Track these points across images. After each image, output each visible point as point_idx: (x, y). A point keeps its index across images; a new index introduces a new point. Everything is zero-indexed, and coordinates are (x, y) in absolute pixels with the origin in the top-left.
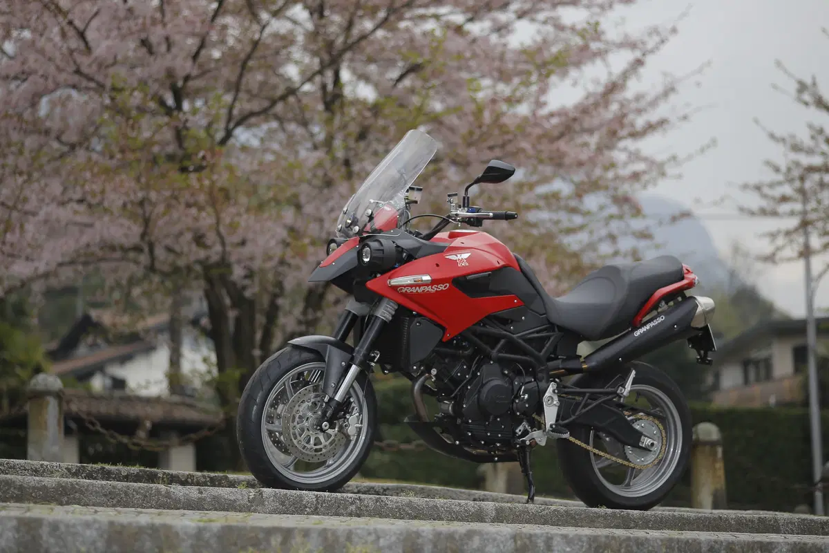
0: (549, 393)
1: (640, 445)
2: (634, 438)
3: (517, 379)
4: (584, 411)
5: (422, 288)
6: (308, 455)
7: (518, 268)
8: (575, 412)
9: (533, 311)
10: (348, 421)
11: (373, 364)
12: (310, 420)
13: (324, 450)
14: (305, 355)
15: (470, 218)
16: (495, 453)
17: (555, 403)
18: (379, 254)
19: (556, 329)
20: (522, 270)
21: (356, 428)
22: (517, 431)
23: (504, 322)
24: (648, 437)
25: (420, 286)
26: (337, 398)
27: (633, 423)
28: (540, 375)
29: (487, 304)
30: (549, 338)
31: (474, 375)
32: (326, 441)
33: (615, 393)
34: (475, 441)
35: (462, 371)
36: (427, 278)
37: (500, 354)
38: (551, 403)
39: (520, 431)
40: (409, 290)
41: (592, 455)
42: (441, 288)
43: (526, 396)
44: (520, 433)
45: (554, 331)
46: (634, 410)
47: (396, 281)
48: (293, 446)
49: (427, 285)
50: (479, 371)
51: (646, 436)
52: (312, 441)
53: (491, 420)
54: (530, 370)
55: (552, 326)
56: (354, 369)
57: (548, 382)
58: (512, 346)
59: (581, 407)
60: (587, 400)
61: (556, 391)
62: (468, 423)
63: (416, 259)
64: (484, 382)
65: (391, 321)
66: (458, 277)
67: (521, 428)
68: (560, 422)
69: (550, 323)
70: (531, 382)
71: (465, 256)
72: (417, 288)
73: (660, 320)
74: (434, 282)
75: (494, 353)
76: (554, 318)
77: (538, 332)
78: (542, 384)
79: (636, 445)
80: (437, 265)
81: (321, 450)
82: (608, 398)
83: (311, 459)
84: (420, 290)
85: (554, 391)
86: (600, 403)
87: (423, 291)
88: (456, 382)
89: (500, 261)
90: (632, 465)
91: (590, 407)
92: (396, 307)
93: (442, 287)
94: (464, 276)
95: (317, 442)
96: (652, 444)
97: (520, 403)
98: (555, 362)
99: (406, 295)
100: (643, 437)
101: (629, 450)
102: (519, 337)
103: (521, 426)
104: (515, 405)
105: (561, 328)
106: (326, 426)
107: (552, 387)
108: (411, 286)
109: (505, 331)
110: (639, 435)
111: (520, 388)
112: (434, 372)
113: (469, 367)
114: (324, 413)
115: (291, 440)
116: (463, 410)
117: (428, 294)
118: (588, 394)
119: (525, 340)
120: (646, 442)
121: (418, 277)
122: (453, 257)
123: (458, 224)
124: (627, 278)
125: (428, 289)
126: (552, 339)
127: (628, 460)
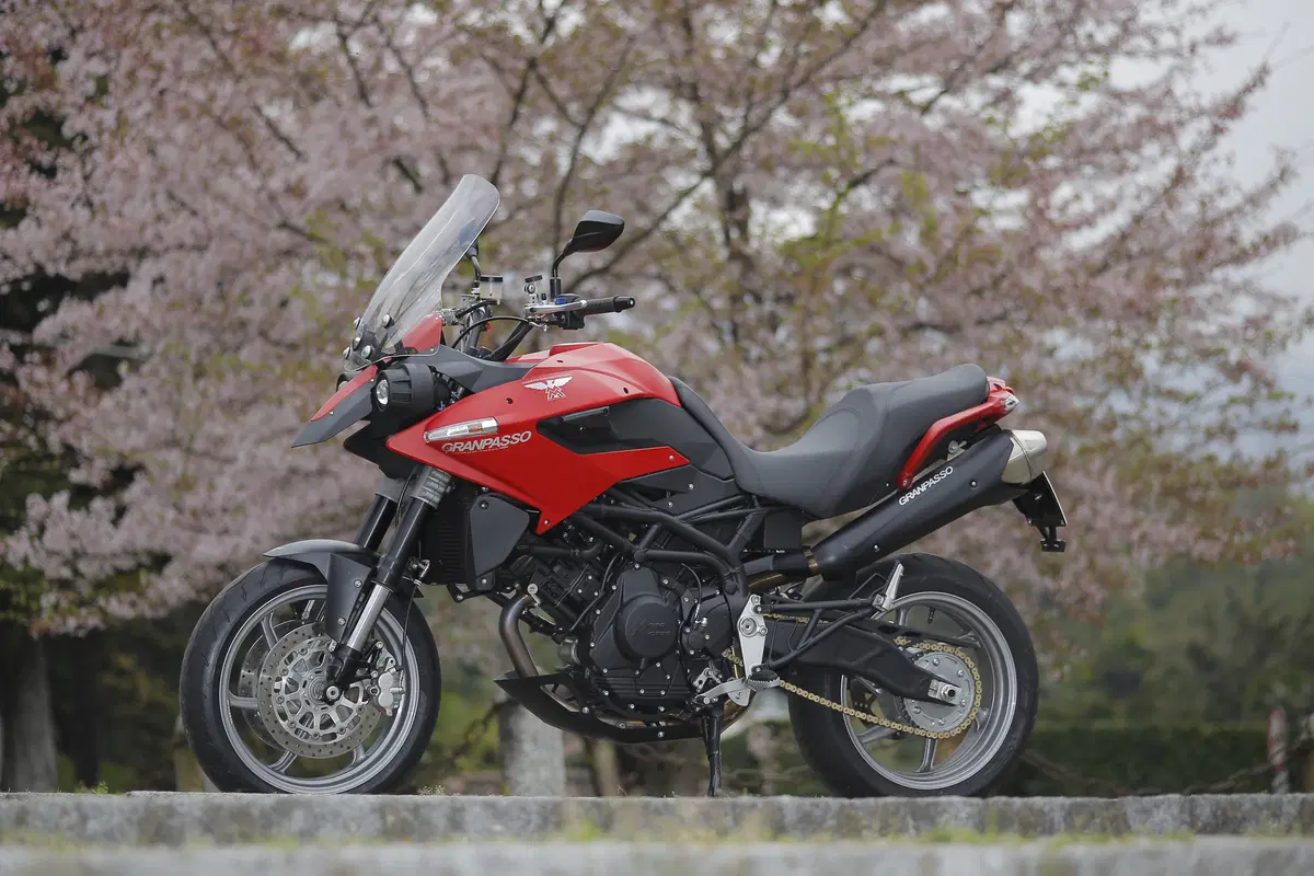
0: (748, 612)
1: (931, 694)
2: (915, 684)
3: (687, 592)
4: (812, 640)
5: (484, 443)
6: (310, 746)
7: (676, 401)
8: (797, 645)
9: (708, 473)
10: (377, 683)
11: (417, 582)
12: (309, 685)
13: (340, 737)
14: (291, 574)
15: (558, 314)
16: (658, 724)
17: (758, 629)
18: (404, 389)
19: (757, 504)
20: (683, 405)
21: (394, 694)
22: (696, 683)
23: (656, 495)
24: (945, 681)
25: (479, 439)
26: (352, 643)
27: (917, 658)
28: (729, 584)
29: (612, 463)
30: (741, 518)
31: (608, 591)
32: (343, 721)
33: (870, 605)
34: (617, 706)
35: (586, 584)
36: (489, 424)
37: (651, 552)
38: (752, 632)
39: (700, 682)
40: (462, 448)
41: (846, 719)
42: (518, 440)
43: (705, 621)
44: (701, 687)
45: (753, 506)
46: (914, 636)
47: (436, 435)
48: (282, 731)
49: (493, 437)
50: (615, 584)
51: (940, 680)
52: (317, 721)
53: (641, 667)
54: (711, 575)
55: (747, 498)
56: (378, 591)
57: (746, 595)
58: (672, 535)
59: (806, 634)
60: (816, 622)
61: (759, 609)
62: (601, 674)
63: (473, 393)
64: (625, 600)
65: (440, 504)
66: (548, 418)
67: (702, 677)
68: (772, 663)
69: (742, 492)
70: (714, 596)
71: (561, 382)
72: (476, 442)
73: (944, 473)
74: (503, 430)
75: (640, 550)
76: (750, 483)
77: (721, 509)
78: (734, 600)
79: (923, 697)
80: (510, 401)
81: (333, 736)
82: (857, 615)
83: (317, 753)
84: (481, 446)
85: (755, 610)
86: (842, 626)
87: (486, 447)
88: (576, 605)
89: (628, 387)
90: (919, 732)
91: (823, 634)
92: (447, 480)
93: (518, 438)
94: (559, 416)
95: (327, 723)
96: (952, 693)
97: (696, 633)
98: (761, 560)
99: (456, 456)
100: (934, 683)
101: (912, 706)
102: (684, 519)
103: (702, 675)
104: (684, 637)
105: (765, 501)
106: (333, 693)
107: (753, 602)
108: (464, 439)
109: (659, 510)
110: (928, 678)
111: (695, 607)
112: (533, 589)
113: (599, 579)
114: (331, 670)
115: (276, 722)
116: (591, 651)
117: (497, 452)
118: (818, 611)
119: (697, 525)
120: (940, 690)
121: (474, 423)
122: (539, 386)
123: (542, 328)
124: (880, 406)
125: (493, 443)
126: (749, 519)
127: (913, 724)
